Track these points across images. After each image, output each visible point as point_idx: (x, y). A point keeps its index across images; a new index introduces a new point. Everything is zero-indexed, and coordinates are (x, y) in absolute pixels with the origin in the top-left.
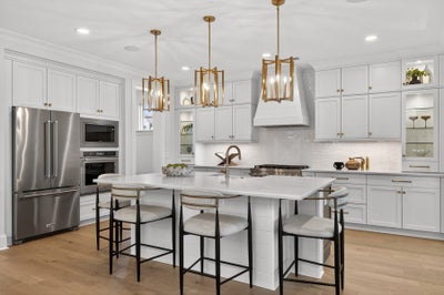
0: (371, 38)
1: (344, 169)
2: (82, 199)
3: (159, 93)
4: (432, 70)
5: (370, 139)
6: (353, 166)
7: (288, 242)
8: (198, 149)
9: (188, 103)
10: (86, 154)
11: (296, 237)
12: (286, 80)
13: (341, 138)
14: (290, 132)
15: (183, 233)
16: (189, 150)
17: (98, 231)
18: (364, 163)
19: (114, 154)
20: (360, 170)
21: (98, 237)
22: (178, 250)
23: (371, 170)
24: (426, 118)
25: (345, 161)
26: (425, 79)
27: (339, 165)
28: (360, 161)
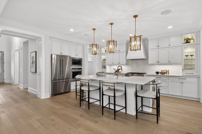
0: (170, 27)
1: (160, 74)
2: (72, 83)
3: (95, 49)
4: (194, 37)
5: (169, 63)
6: (163, 73)
7: (139, 99)
8: (108, 67)
9: (104, 52)
10: (73, 69)
11: (142, 97)
12: (138, 43)
13: (158, 63)
14: (139, 61)
15: (103, 95)
16: (105, 67)
17: (76, 93)
18: (167, 72)
19: (81, 69)
20: (165, 75)
21: (76, 95)
22: (101, 100)
23: (170, 75)
24: (192, 56)
25: (160, 71)
26: (192, 41)
27: (157, 73)
28: (165, 71)
